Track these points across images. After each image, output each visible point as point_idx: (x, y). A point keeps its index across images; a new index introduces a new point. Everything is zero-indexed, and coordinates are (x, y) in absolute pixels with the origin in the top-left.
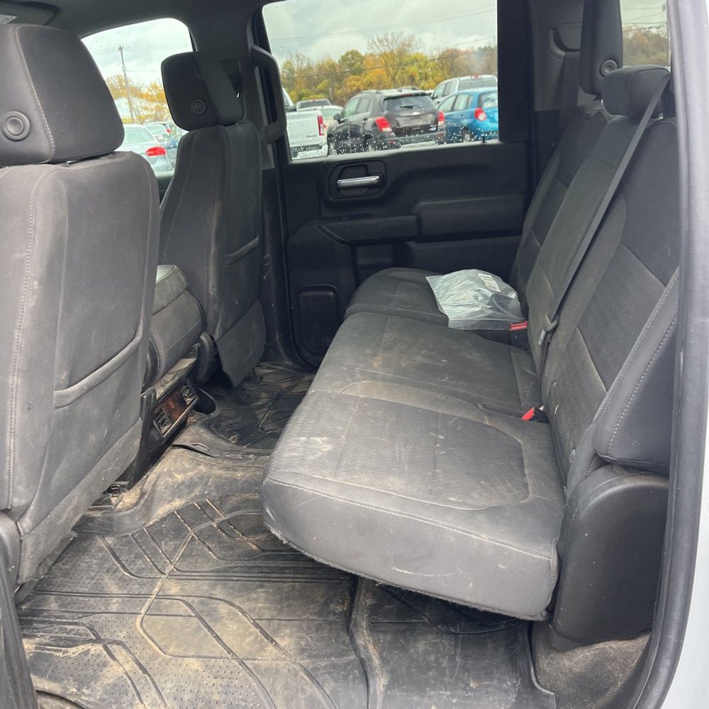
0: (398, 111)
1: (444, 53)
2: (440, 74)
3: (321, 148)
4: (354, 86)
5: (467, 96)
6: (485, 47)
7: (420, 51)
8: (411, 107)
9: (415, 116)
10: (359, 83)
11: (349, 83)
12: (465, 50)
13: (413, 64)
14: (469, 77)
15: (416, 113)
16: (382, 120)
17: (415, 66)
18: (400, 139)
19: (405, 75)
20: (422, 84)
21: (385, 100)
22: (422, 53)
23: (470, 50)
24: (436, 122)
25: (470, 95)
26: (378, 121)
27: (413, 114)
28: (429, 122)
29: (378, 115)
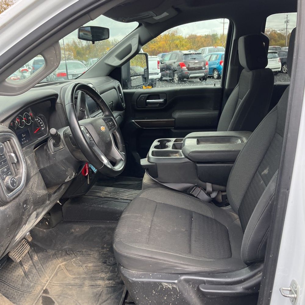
0: (189, 60)
1: (190, 36)
2: (189, 45)
3: (158, 74)
4: (153, 48)
5: (216, 55)
6: (207, 35)
7: (180, 35)
8: (195, 59)
9: (196, 63)
10: (155, 47)
11: (151, 46)
12: (199, 35)
13: (177, 40)
14: (212, 47)
15: (196, 61)
16: (182, 63)
17: (178, 41)
18: (189, 72)
19: (174, 45)
20: (181, 49)
21: (184, 55)
22: (181, 36)
23: (201, 35)
24: (205, 66)
25: (218, 55)
26: (180, 64)
27: (195, 62)
28: (202, 66)
29: (181, 61)
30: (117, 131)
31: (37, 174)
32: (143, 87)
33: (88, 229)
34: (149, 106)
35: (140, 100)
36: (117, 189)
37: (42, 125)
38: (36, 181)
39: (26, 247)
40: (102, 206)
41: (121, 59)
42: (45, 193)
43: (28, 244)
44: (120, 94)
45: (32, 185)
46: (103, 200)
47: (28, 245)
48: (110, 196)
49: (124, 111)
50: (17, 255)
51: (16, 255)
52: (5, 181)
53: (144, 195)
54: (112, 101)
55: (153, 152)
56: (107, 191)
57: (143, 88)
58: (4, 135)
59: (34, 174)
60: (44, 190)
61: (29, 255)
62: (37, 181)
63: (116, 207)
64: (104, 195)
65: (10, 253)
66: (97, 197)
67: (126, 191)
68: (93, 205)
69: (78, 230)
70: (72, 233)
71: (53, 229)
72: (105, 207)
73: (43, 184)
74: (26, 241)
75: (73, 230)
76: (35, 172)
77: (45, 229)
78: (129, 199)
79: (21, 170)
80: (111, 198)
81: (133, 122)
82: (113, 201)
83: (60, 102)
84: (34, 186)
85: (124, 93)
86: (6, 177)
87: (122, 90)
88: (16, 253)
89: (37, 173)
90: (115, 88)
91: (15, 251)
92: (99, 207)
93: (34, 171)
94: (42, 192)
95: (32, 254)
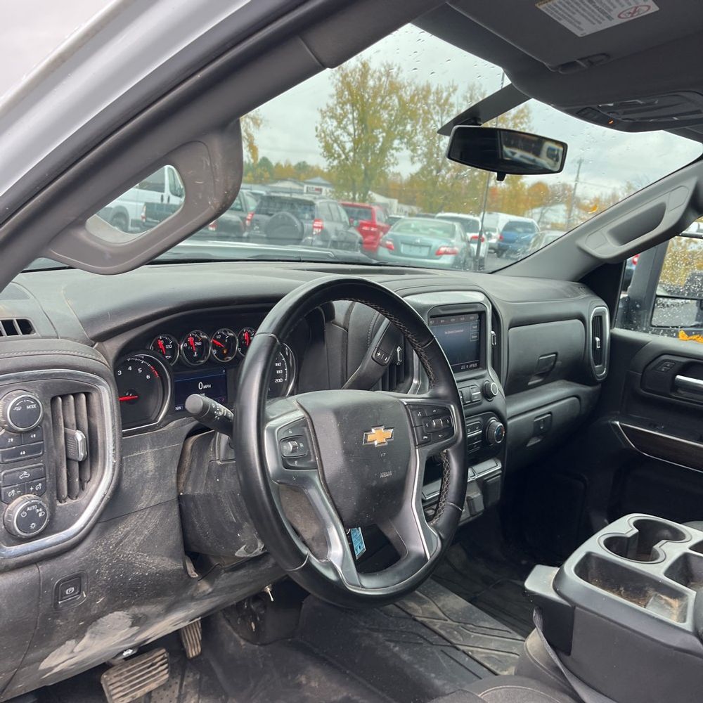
30: (456, 451)
31: (163, 507)
32: (677, 334)
33: (340, 697)
34: (681, 395)
35: (654, 368)
36: (478, 613)
37: (279, 372)
38: (146, 527)
39: (159, 672)
40: (397, 649)
41: (624, 241)
42: (169, 568)
43: (167, 668)
44: (598, 339)
45: (125, 536)
46: (414, 630)
47: (166, 671)
48: (440, 628)
49: (597, 387)
50: (121, 686)
51: (119, 684)
52: (10, 506)
53: (496, 696)
54: (556, 353)
55: (588, 556)
56: (443, 606)
57: (677, 336)
58: (70, 374)
59: (153, 504)
60: (171, 557)
61: (180, 692)
62: (151, 526)
63: (433, 675)
64: (427, 615)
65: (107, 674)
66: (404, 614)
67: (496, 633)
68: (375, 634)
69: (317, 685)
70: (299, 685)
71: (262, 648)
72: (405, 657)
73: (174, 537)
74: (165, 655)
75: (303, 679)
76: (156, 498)
77: (245, 639)
78: (488, 665)
79: (94, 486)
80: (441, 636)
81: (616, 426)
82: (440, 648)
83: (344, 323)
84: (134, 540)
85: (614, 338)
86: (20, 495)
87: (611, 327)
88: (120, 681)
89: (165, 503)
90: (581, 318)
91: (121, 674)
92: (387, 648)
93: (154, 495)
94: (162, 562)
95: (188, 690)
